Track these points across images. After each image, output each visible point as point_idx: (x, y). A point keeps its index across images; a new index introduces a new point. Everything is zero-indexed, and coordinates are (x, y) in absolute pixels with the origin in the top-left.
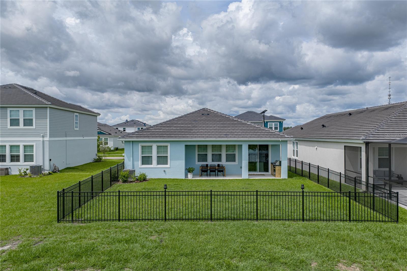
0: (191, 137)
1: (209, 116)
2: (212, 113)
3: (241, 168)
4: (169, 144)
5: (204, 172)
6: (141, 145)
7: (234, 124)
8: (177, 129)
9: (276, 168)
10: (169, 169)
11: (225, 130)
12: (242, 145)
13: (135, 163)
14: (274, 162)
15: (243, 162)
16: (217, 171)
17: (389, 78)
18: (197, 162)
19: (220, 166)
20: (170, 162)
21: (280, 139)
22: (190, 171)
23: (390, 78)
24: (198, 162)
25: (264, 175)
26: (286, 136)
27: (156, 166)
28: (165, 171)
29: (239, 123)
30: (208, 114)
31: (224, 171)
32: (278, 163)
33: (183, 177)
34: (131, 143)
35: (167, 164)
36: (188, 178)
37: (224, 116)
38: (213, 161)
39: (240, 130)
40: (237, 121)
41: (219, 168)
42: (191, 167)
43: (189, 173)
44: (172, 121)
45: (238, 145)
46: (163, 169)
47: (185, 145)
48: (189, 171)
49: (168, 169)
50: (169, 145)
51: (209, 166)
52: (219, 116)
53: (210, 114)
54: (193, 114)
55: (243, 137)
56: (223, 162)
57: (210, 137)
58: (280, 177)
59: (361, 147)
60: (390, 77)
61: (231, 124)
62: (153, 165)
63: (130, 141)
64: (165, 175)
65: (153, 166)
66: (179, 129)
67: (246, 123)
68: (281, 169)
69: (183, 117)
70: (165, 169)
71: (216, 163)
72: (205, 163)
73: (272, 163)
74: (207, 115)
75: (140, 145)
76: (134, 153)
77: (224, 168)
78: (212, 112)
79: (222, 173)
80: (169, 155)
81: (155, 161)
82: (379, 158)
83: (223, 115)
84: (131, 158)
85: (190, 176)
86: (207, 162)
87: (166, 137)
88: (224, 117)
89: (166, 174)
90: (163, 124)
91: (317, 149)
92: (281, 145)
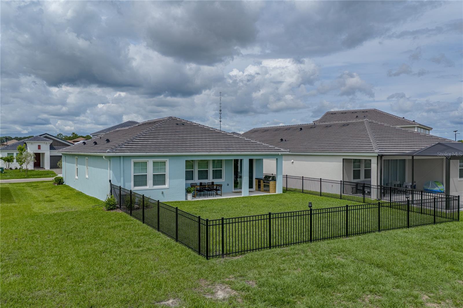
1: (186, 126)
4: (168, 159)
6: (133, 161)
9: (269, 183)
10: (168, 189)
11: (220, 143)
12: (243, 159)
13: (127, 185)
20: (169, 181)
21: (279, 153)
22: (191, 191)
27: (152, 187)
28: (163, 193)
32: (270, 179)
33: (183, 199)
34: (122, 159)
35: (164, 184)
36: (188, 199)
38: (199, 178)
39: (235, 143)
43: (188, 194)
46: (161, 190)
47: (186, 160)
48: (189, 192)
49: (166, 190)
50: (167, 160)
58: (275, 193)
59: (371, 160)
63: (120, 156)
64: (163, 197)
65: (148, 187)
68: (275, 184)
71: (202, 181)
72: (191, 182)
74: (182, 124)
80: (167, 173)
81: (150, 181)
82: (365, 169)
85: (190, 197)
86: (193, 180)
91: (293, 162)
92: (277, 159)
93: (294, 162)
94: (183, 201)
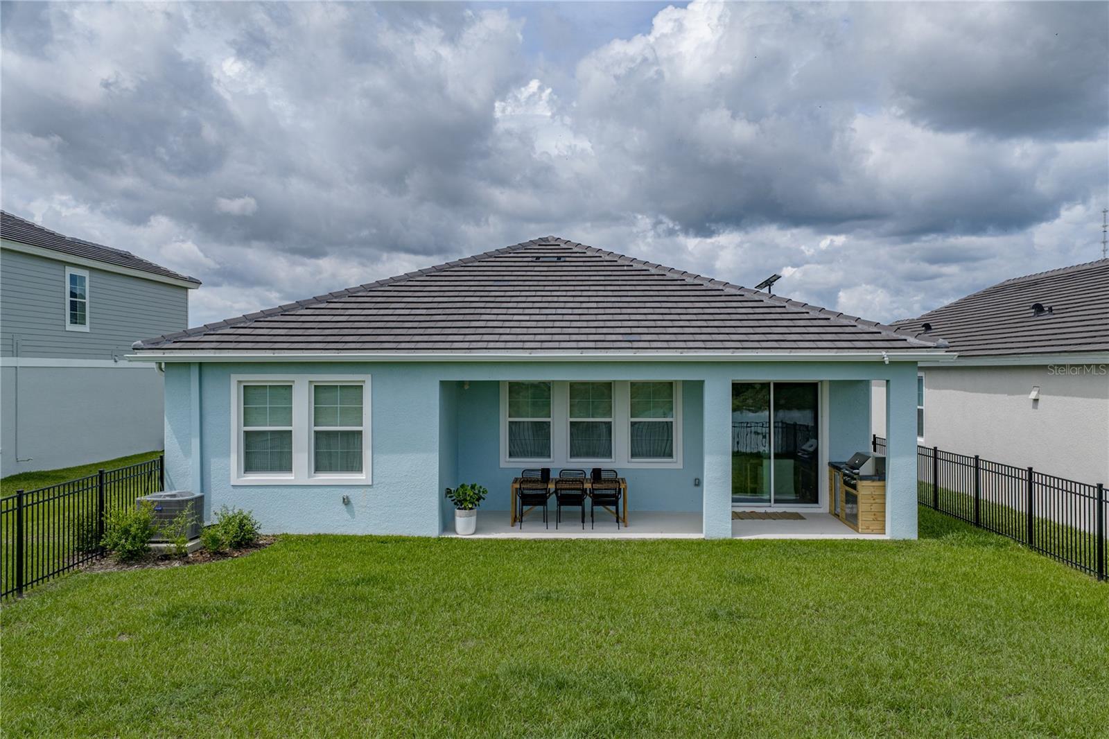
0: (466, 345)
1: (563, 264)
2: (578, 255)
3: (698, 483)
4: (370, 376)
5: (529, 505)
6: (240, 382)
7: (667, 293)
8: (414, 312)
9: (859, 487)
10: (369, 490)
11: (626, 317)
12: (703, 382)
13: (214, 464)
14: (846, 460)
15: (708, 460)
16: (588, 501)
17: (1104, 212)
18: (508, 459)
19: (604, 475)
20: (372, 456)
21: (884, 353)
22: (465, 500)
23: (1107, 213)
24: (511, 455)
25: (797, 516)
26: (912, 340)
27: (310, 476)
28: (346, 502)
29: (688, 288)
30: (559, 258)
31: (621, 501)
32: (867, 469)
33: (432, 529)
34: (195, 372)
35: (358, 469)
36: (454, 531)
37: (627, 263)
38: (574, 453)
39: (694, 317)
40: (679, 282)
41: (596, 486)
42: (468, 483)
43: (458, 512)
44: (403, 284)
45: (684, 382)
46: (339, 490)
47: (441, 382)
48: (460, 503)
49: (361, 490)
50: (366, 380)
51: (554, 475)
52: (605, 264)
53: (568, 259)
54: (497, 259)
55: (709, 345)
56: (621, 460)
57: (556, 345)
58: (883, 531)
60: (1107, 211)
61: (652, 293)
62: (295, 476)
63: (189, 363)
64: (347, 516)
65: (293, 478)
66: (424, 312)
67: (721, 288)
68: (884, 496)
69: (453, 267)
70: (346, 492)
71: (587, 464)
72: (537, 463)
73: (834, 466)
74: (556, 259)
75: (235, 382)
76: (209, 419)
77: (622, 486)
78: (575, 250)
79: (613, 508)
80: (366, 428)
81: (302, 454)
83: (620, 262)
84: (193, 440)
85: (464, 526)
86: (549, 456)
87: (353, 346)
88: (625, 268)
89: (351, 513)
90: (360, 294)
91: (1036, 400)
92: (888, 381)
93: (1042, 398)
94: (428, 539)
